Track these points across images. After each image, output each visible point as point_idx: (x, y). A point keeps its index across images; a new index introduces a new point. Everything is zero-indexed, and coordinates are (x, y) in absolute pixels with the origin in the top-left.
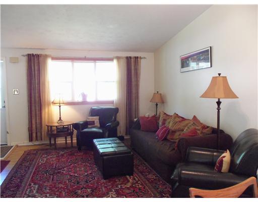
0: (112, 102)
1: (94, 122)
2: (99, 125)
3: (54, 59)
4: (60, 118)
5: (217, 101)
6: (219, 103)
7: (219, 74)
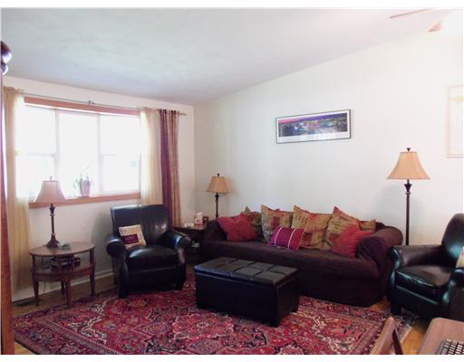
0: (138, 196)
1: (136, 235)
2: (144, 242)
3: (29, 100)
4: (53, 237)
5: (406, 183)
6: (408, 186)
7: (409, 149)
